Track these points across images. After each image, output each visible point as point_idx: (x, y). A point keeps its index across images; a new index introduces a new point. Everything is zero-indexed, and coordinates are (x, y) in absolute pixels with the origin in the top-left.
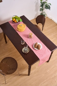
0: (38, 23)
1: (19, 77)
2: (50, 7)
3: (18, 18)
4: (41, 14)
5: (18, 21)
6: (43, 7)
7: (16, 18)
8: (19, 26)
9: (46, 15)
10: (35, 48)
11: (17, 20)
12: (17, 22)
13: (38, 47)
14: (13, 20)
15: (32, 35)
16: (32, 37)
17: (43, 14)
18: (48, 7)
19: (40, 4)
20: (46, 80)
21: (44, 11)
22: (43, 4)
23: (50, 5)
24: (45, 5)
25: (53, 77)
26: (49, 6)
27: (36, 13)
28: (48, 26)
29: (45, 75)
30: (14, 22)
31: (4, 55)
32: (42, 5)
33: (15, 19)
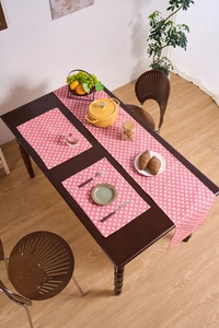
0: (142, 101)
1: (83, 301)
2: (185, 38)
3: (88, 79)
4: (152, 66)
5: (87, 91)
6: (158, 40)
7: (80, 80)
8: (95, 106)
9: (170, 69)
10: (141, 169)
11: (85, 85)
12: (86, 94)
13: (151, 167)
14: (73, 87)
15: (134, 130)
16: (133, 136)
17: (162, 64)
18: (178, 40)
19: (149, 30)
20: (181, 312)
21: (163, 55)
22: (160, 28)
23: (185, 32)
24: (166, 31)
25: (209, 296)
26: (183, 36)
27: (134, 63)
28: (179, 107)
29: (177, 289)
30: (74, 92)
31: (24, 221)
32: (156, 34)
33: (77, 83)
